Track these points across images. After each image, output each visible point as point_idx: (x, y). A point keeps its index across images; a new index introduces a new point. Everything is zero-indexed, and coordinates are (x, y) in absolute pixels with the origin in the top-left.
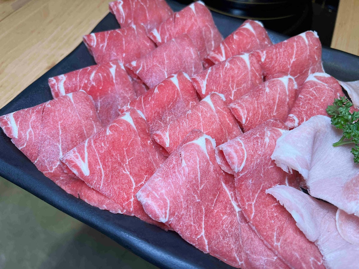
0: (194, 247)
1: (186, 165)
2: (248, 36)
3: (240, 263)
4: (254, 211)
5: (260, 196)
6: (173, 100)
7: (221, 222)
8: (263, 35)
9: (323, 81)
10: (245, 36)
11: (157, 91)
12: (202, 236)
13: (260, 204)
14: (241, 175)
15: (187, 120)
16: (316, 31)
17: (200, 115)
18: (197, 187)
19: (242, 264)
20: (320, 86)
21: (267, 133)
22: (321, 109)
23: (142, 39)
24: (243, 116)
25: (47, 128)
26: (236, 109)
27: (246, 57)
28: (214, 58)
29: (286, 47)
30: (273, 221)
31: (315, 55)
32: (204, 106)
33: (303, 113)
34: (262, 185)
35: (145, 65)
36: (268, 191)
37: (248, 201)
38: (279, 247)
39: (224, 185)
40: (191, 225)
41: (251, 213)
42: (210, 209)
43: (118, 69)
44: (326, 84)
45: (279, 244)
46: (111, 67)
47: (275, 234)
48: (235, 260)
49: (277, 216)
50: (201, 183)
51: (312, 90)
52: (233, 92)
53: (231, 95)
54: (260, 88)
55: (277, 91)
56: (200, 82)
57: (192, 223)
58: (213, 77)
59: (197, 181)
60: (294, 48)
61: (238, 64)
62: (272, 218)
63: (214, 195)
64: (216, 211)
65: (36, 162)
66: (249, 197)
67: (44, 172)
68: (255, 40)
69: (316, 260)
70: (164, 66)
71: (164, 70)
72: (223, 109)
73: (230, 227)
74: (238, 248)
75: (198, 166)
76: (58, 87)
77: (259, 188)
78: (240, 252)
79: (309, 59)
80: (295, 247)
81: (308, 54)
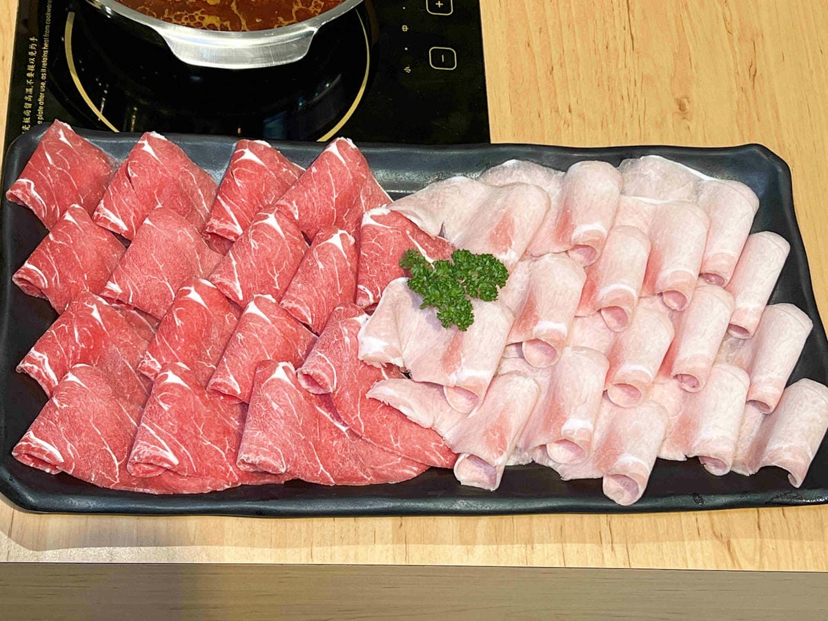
0: (320, 485)
1: (278, 406)
2: (257, 173)
3: (369, 479)
4: (362, 423)
5: (363, 405)
6: (204, 325)
7: (333, 449)
8: (276, 161)
9: (382, 221)
10: (253, 177)
11: (180, 322)
12: (322, 471)
13: (366, 414)
14: (337, 392)
15: (245, 350)
16: (350, 138)
17: (256, 336)
18: (298, 424)
19: (371, 479)
20: (382, 232)
21: (344, 332)
22: (393, 267)
23: (94, 236)
24: (307, 316)
25: (83, 434)
26: (296, 309)
27: (272, 221)
28: (224, 230)
29: (319, 181)
30: (385, 425)
31: (361, 173)
32: (254, 322)
33: (374, 280)
34: (359, 391)
35: (134, 284)
36: (368, 396)
37: (353, 416)
38: (400, 447)
39: (318, 409)
40: (308, 465)
41: (361, 426)
42: (317, 441)
43: (101, 309)
44: (388, 226)
45: (398, 445)
46: (91, 310)
47: (392, 437)
48: (363, 479)
49: (386, 418)
50: (299, 418)
51: (375, 241)
52: (276, 279)
53: (274, 284)
54: (310, 264)
55: (332, 262)
56: (231, 286)
57: (308, 462)
58: (244, 271)
59: (294, 418)
60: (330, 178)
61: (268, 237)
62: (383, 422)
63: (315, 425)
64: (323, 441)
65: (93, 479)
66: (352, 411)
67: (111, 487)
68: (268, 175)
69: (437, 444)
70: (161, 275)
71: (163, 281)
72: (278, 315)
73: (345, 450)
74: (361, 467)
75: (290, 402)
76: (46, 374)
77: (358, 397)
78: (364, 470)
79: (354, 184)
80: (415, 441)
81: (351, 177)
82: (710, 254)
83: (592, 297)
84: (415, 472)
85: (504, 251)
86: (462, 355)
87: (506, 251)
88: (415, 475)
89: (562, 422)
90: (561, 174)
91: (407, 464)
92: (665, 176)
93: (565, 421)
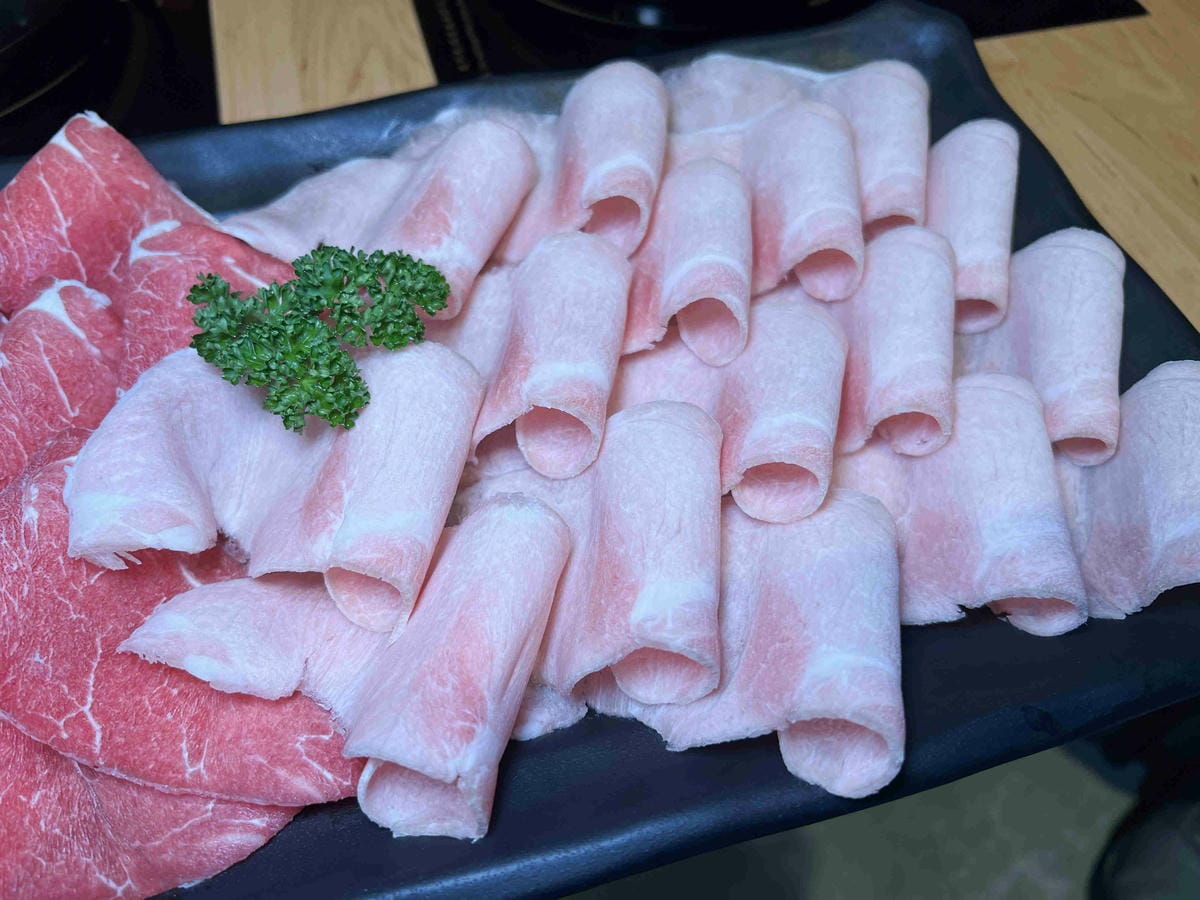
3: (121, 890)
4: (97, 727)
7: (27, 820)
9: (161, 247)
16: (91, 109)
19: (126, 889)
20: (159, 266)
29: (19, 199)
30: (171, 716)
31: (131, 178)
34: (98, 640)
36: (120, 650)
37: (61, 714)
38: (203, 772)
41: (90, 737)
44: (174, 254)
45: (201, 765)
47: (184, 745)
48: (102, 894)
51: (142, 288)
60: (45, 188)
62: (165, 707)
69: (313, 736)
73: (63, 811)
74: (104, 854)
77: (92, 655)
78: (111, 863)
79: (116, 199)
80: (249, 743)
81: (103, 184)
82: (869, 186)
83: (651, 305)
84: (259, 831)
85: (434, 242)
86: (344, 484)
87: (438, 241)
88: (258, 841)
89: (629, 600)
90: (550, 119)
91: (234, 815)
92: (747, 88)
93: (635, 596)
